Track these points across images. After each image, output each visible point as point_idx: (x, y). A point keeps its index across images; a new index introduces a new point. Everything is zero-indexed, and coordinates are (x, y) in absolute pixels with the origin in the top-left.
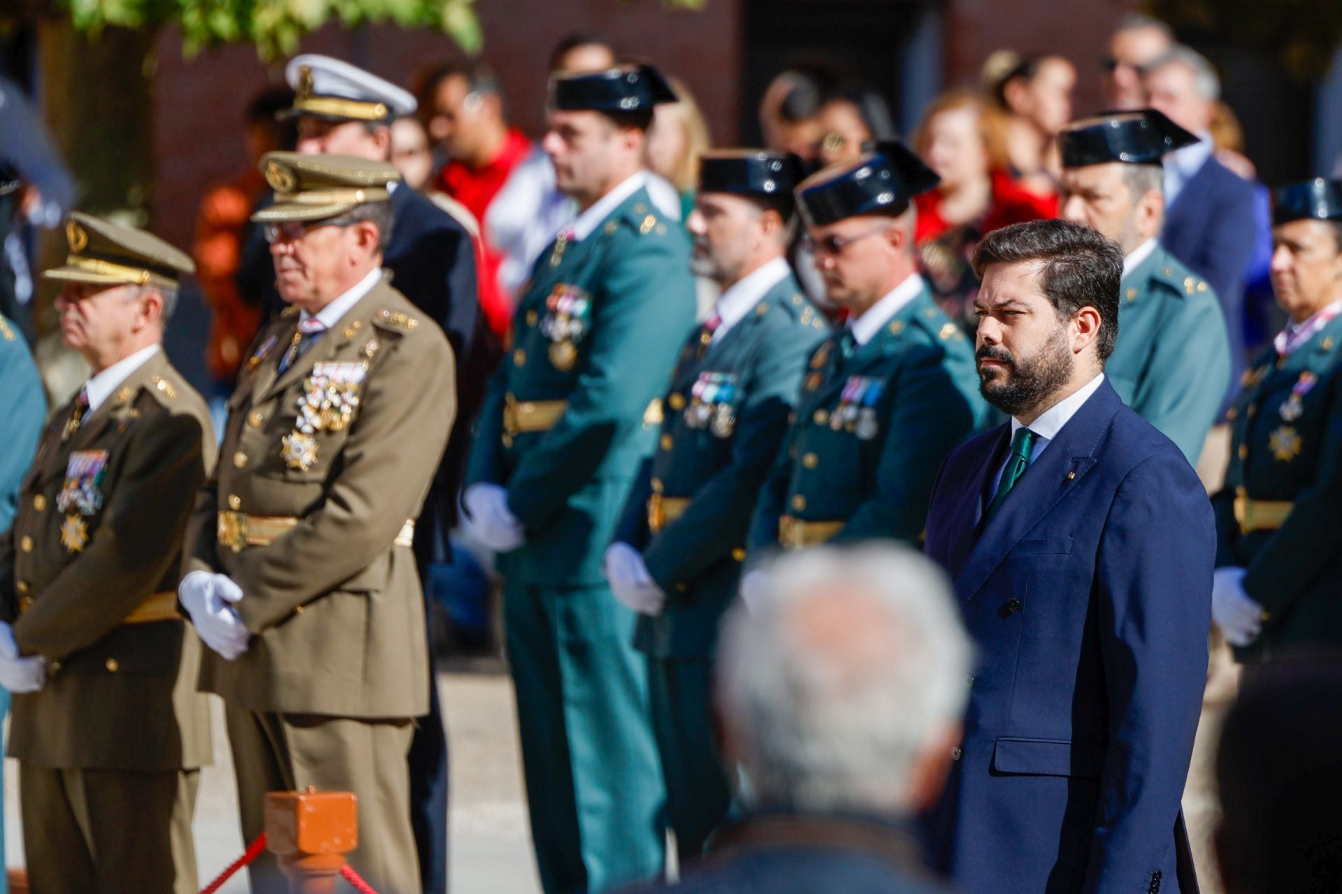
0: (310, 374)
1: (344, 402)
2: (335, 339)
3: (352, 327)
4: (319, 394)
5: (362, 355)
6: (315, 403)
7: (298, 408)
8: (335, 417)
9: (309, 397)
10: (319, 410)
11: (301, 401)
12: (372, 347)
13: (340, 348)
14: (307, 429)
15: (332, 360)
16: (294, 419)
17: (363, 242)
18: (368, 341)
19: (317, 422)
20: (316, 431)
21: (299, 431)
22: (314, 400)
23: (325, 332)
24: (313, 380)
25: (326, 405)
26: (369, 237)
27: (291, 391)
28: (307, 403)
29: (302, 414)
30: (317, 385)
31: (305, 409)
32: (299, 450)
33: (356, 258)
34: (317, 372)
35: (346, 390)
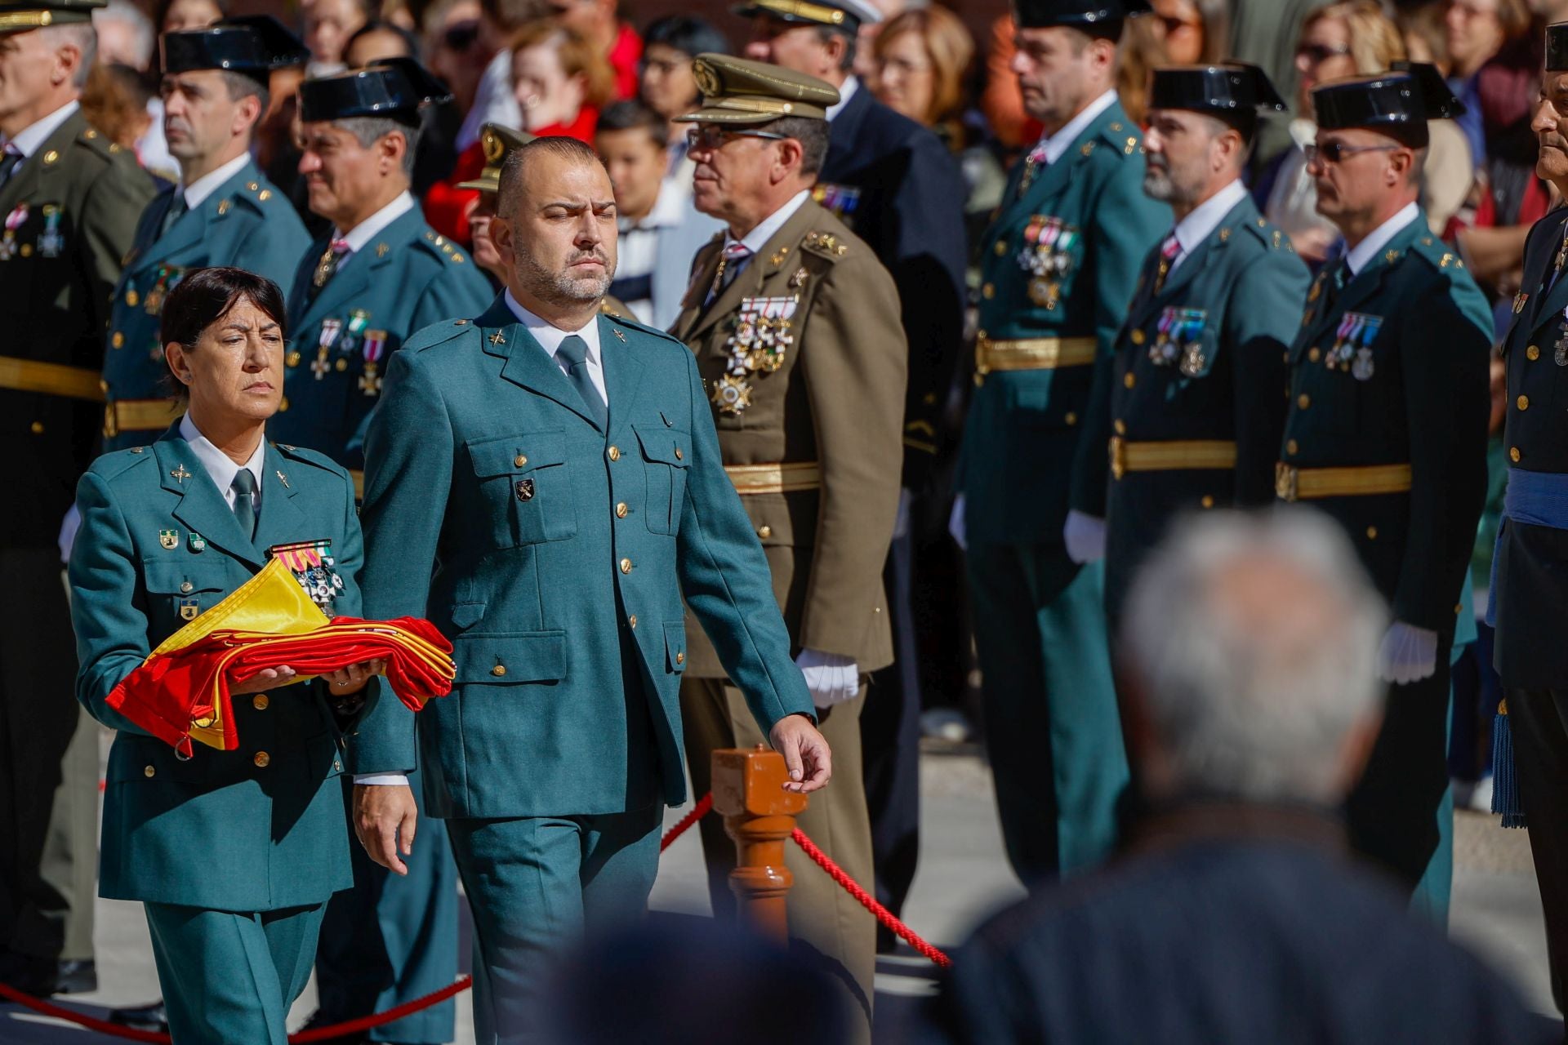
0: (738, 309)
1: (777, 341)
2: (763, 269)
3: (780, 253)
4: (750, 331)
5: (791, 286)
6: (746, 342)
7: (729, 349)
8: (771, 359)
9: (740, 336)
10: (750, 349)
11: (731, 341)
12: (802, 275)
13: (767, 278)
14: (740, 371)
15: (761, 293)
16: (725, 361)
17: (786, 160)
18: (797, 270)
19: (750, 363)
20: (749, 372)
21: (731, 373)
22: (745, 337)
23: (751, 257)
24: (743, 317)
25: (758, 345)
26: (793, 154)
27: (718, 327)
28: (737, 342)
29: (733, 355)
30: (747, 322)
31: (736, 349)
32: (731, 394)
33: (777, 176)
34: (746, 307)
35: (779, 329)
